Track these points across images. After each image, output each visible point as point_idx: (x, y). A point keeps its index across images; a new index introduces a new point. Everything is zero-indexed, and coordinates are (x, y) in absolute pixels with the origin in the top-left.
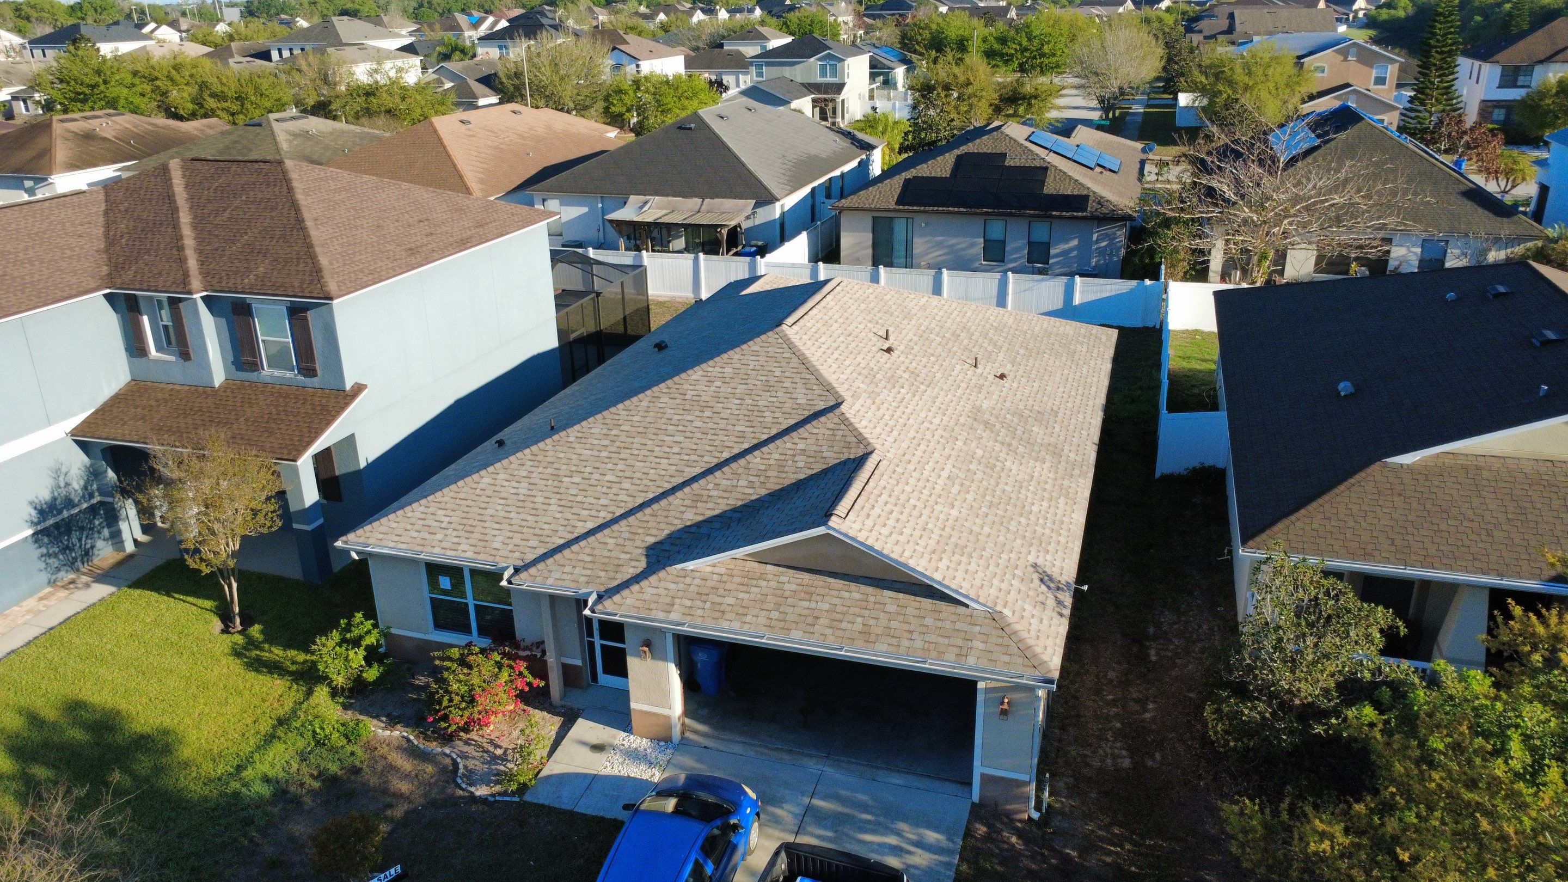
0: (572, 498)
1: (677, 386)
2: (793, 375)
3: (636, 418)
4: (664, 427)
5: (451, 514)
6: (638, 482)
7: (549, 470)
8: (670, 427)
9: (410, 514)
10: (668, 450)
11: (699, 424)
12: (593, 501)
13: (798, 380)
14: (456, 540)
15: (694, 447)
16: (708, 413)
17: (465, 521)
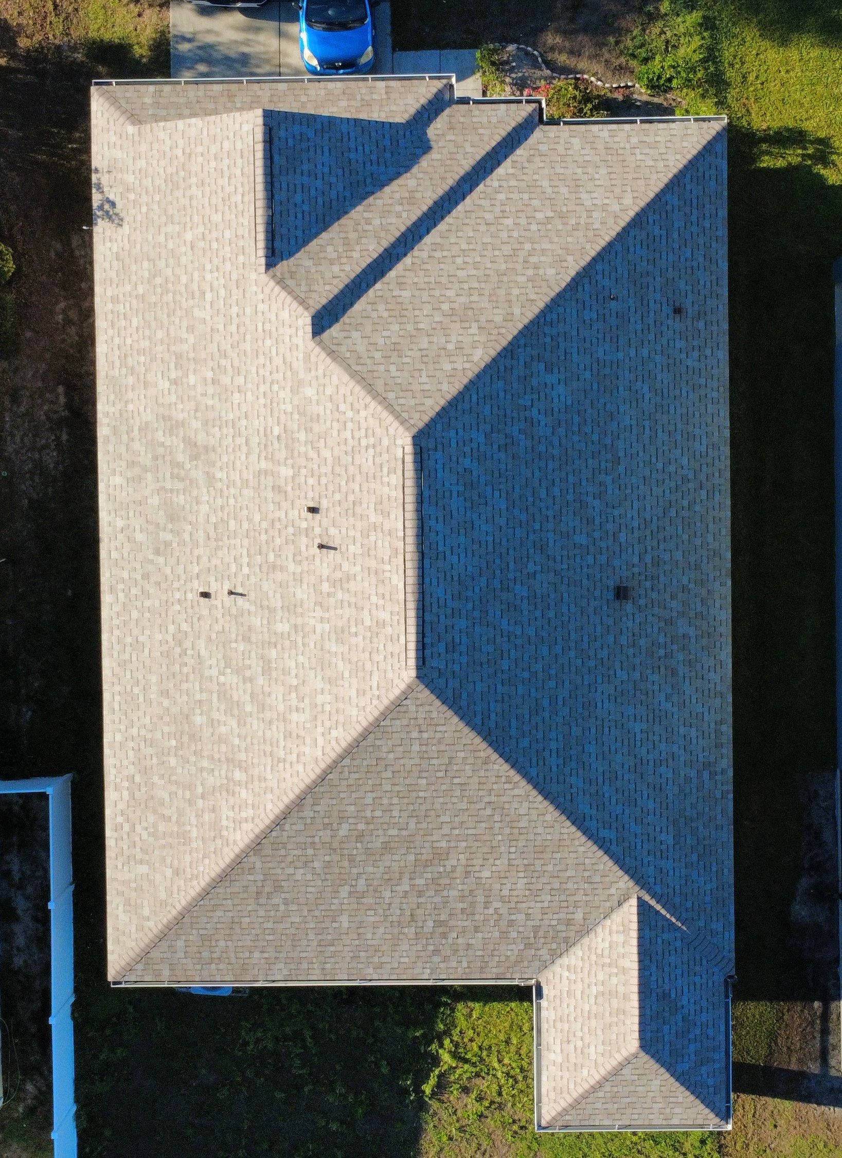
0: (533, 196)
1: (492, 338)
2: (375, 368)
3: (516, 291)
4: (483, 285)
5: (638, 163)
6: (479, 221)
7: (573, 221)
8: (476, 285)
9: (678, 157)
10: (466, 259)
11: (449, 293)
12: (511, 196)
13: (369, 361)
14: (616, 139)
15: (442, 266)
16: (445, 307)
17: (621, 158)
